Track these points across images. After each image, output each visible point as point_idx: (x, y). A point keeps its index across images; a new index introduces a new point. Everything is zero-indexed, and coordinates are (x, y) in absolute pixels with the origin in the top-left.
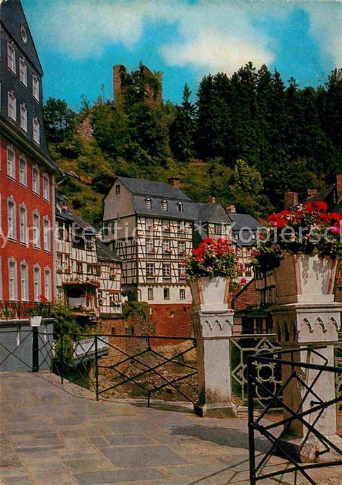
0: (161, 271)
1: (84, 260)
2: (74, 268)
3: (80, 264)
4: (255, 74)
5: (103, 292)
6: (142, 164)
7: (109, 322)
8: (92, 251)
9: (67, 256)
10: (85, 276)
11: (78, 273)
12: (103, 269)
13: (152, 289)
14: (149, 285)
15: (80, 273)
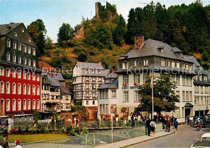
0: (92, 95)
1: (55, 95)
2: (51, 97)
3: (53, 96)
4: (154, 6)
5: (63, 104)
6: (101, 48)
7: (65, 113)
8: (58, 92)
9: (48, 94)
10: (55, 100)
11: (52, 99)
12: (63, 97)
13: (88, 101)
14: (87, 100)
15: (53, 99)
